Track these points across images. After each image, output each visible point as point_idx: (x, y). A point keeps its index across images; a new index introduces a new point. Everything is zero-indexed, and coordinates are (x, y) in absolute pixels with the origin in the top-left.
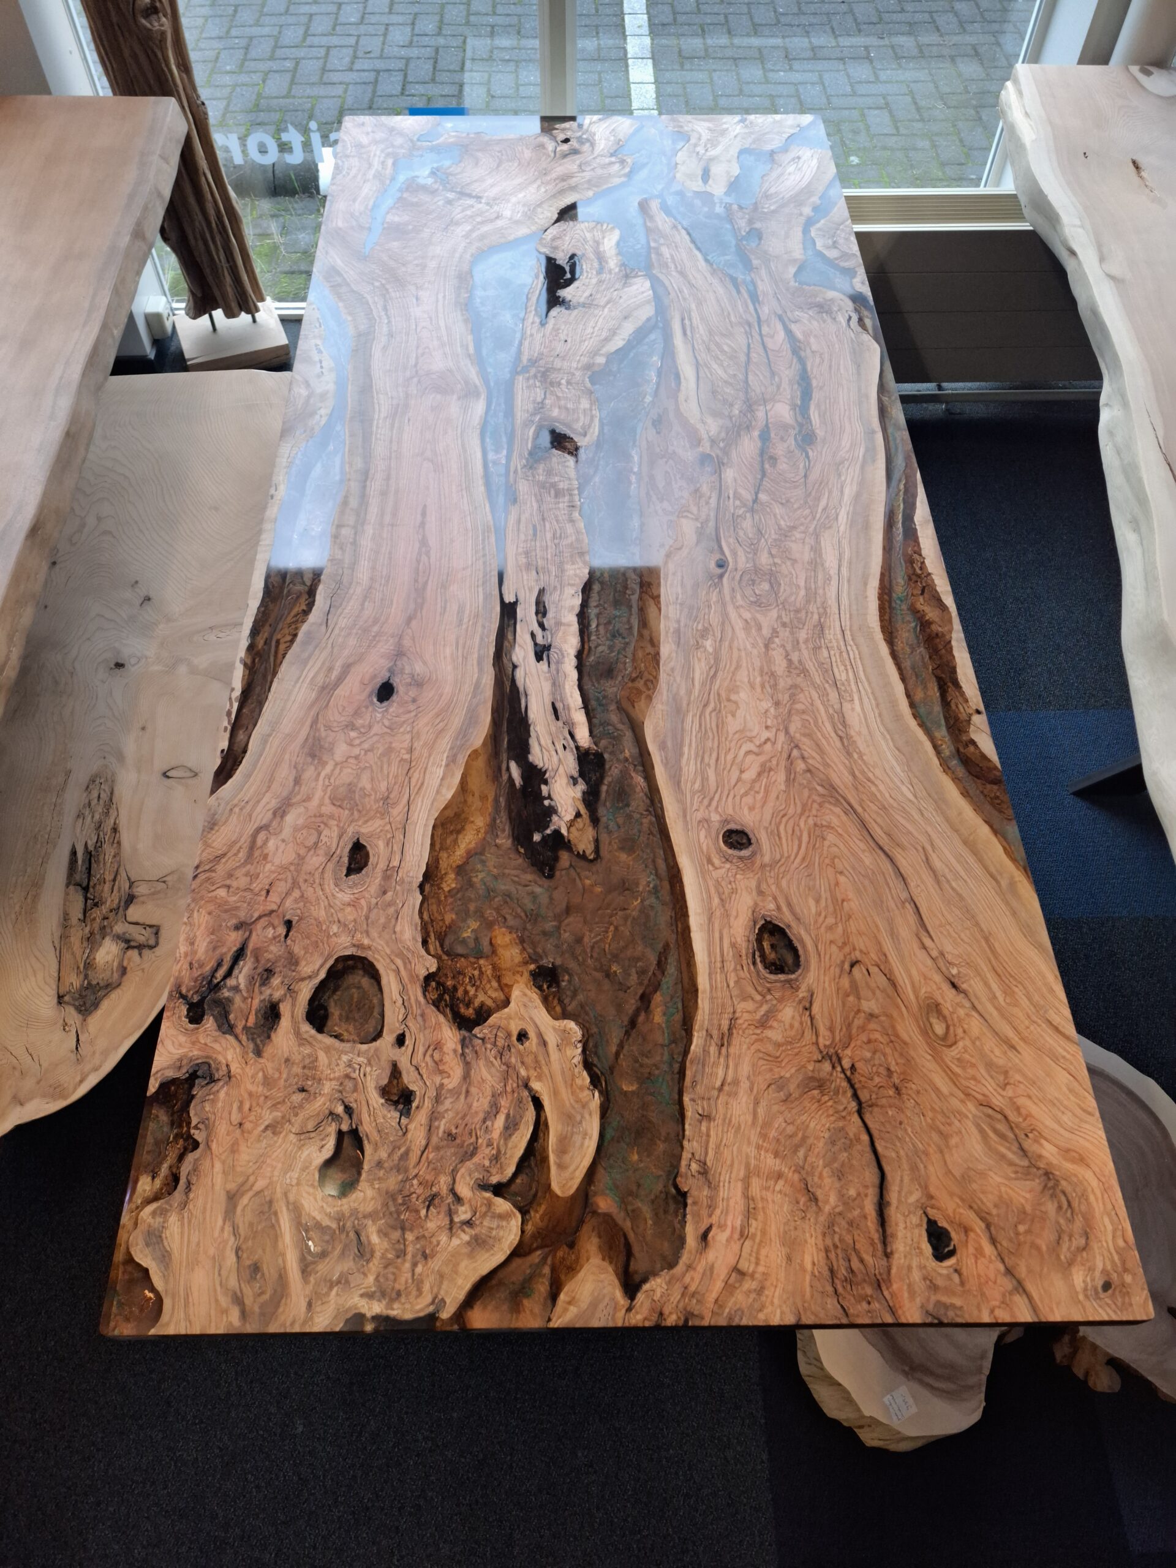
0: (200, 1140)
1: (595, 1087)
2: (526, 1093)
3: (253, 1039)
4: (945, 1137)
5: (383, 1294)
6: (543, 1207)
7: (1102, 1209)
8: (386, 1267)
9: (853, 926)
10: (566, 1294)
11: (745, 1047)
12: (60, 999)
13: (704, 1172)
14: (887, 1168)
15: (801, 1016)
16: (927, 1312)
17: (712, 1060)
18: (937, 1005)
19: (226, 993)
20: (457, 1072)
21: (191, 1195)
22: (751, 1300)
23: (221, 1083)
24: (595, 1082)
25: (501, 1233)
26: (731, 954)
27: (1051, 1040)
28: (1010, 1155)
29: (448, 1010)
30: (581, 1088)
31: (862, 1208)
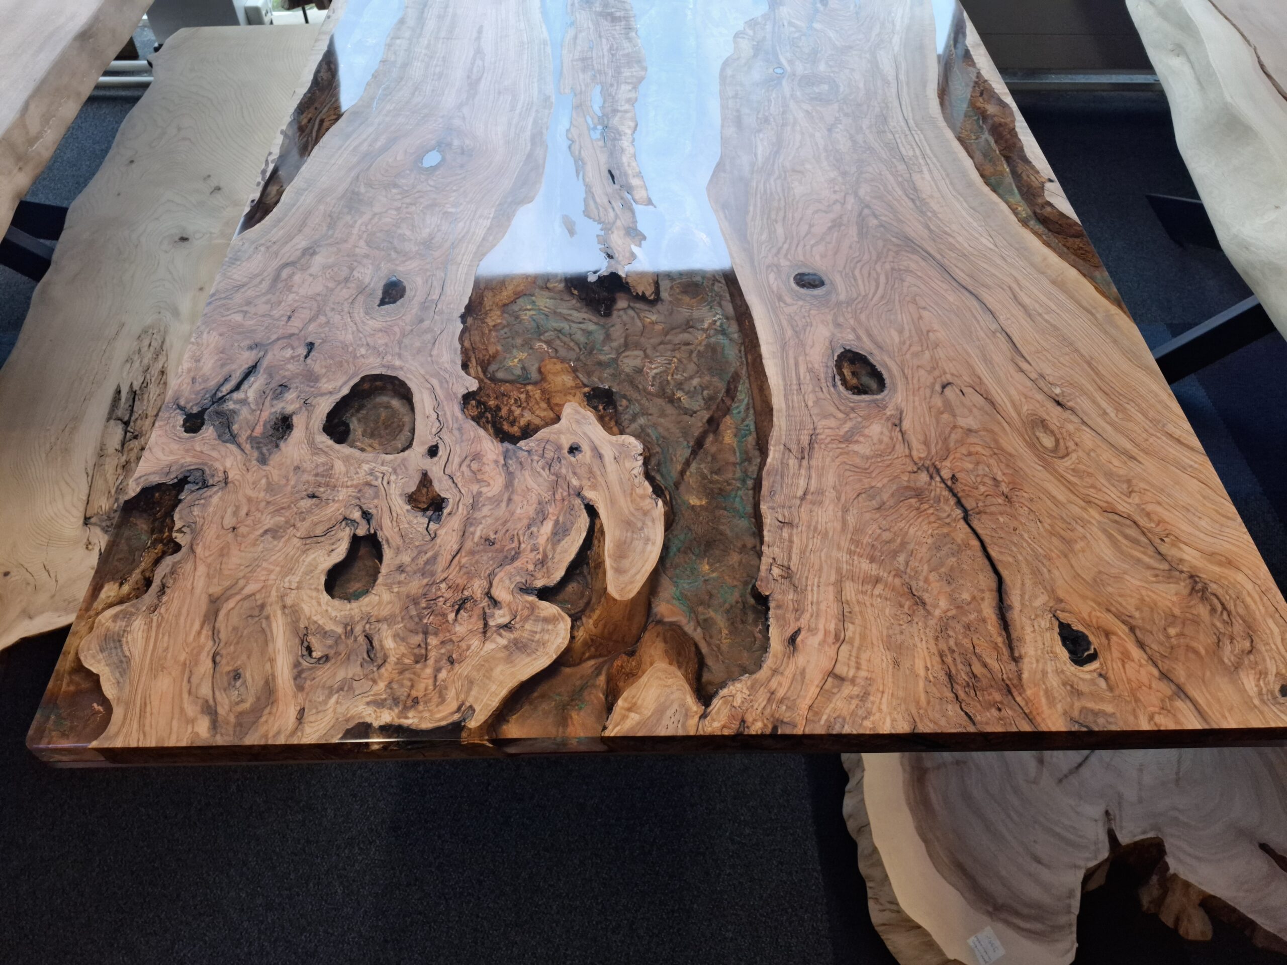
0: (183, 544)
1: (658, 496)
2: (578, 502)
3: (258, 448)
4: (1068, 542)
5: (396, 701)
6: (598, 612)
7: (1263, 610)
8: (401, 673)
9: (941, 353)
10: (625, 700)
11: (828, 460)
12: (87, 521)
13: (788, 574)
14: (1005, 573)
15: (891, 431)
16: (1071, 719)
17: (792, 471)
18: (1043, 421)
19: (230, 405)
20: (497, 483)
21: (165, 598)
22: (853, 707)
23: (215, 489)
24: (658, 491)
25: (546, 637)
26: (808, 377)
27: (1174, 451)
28: (1146, 559)
29: (489, 426)
30: (643, 497)
31: (980, 612)
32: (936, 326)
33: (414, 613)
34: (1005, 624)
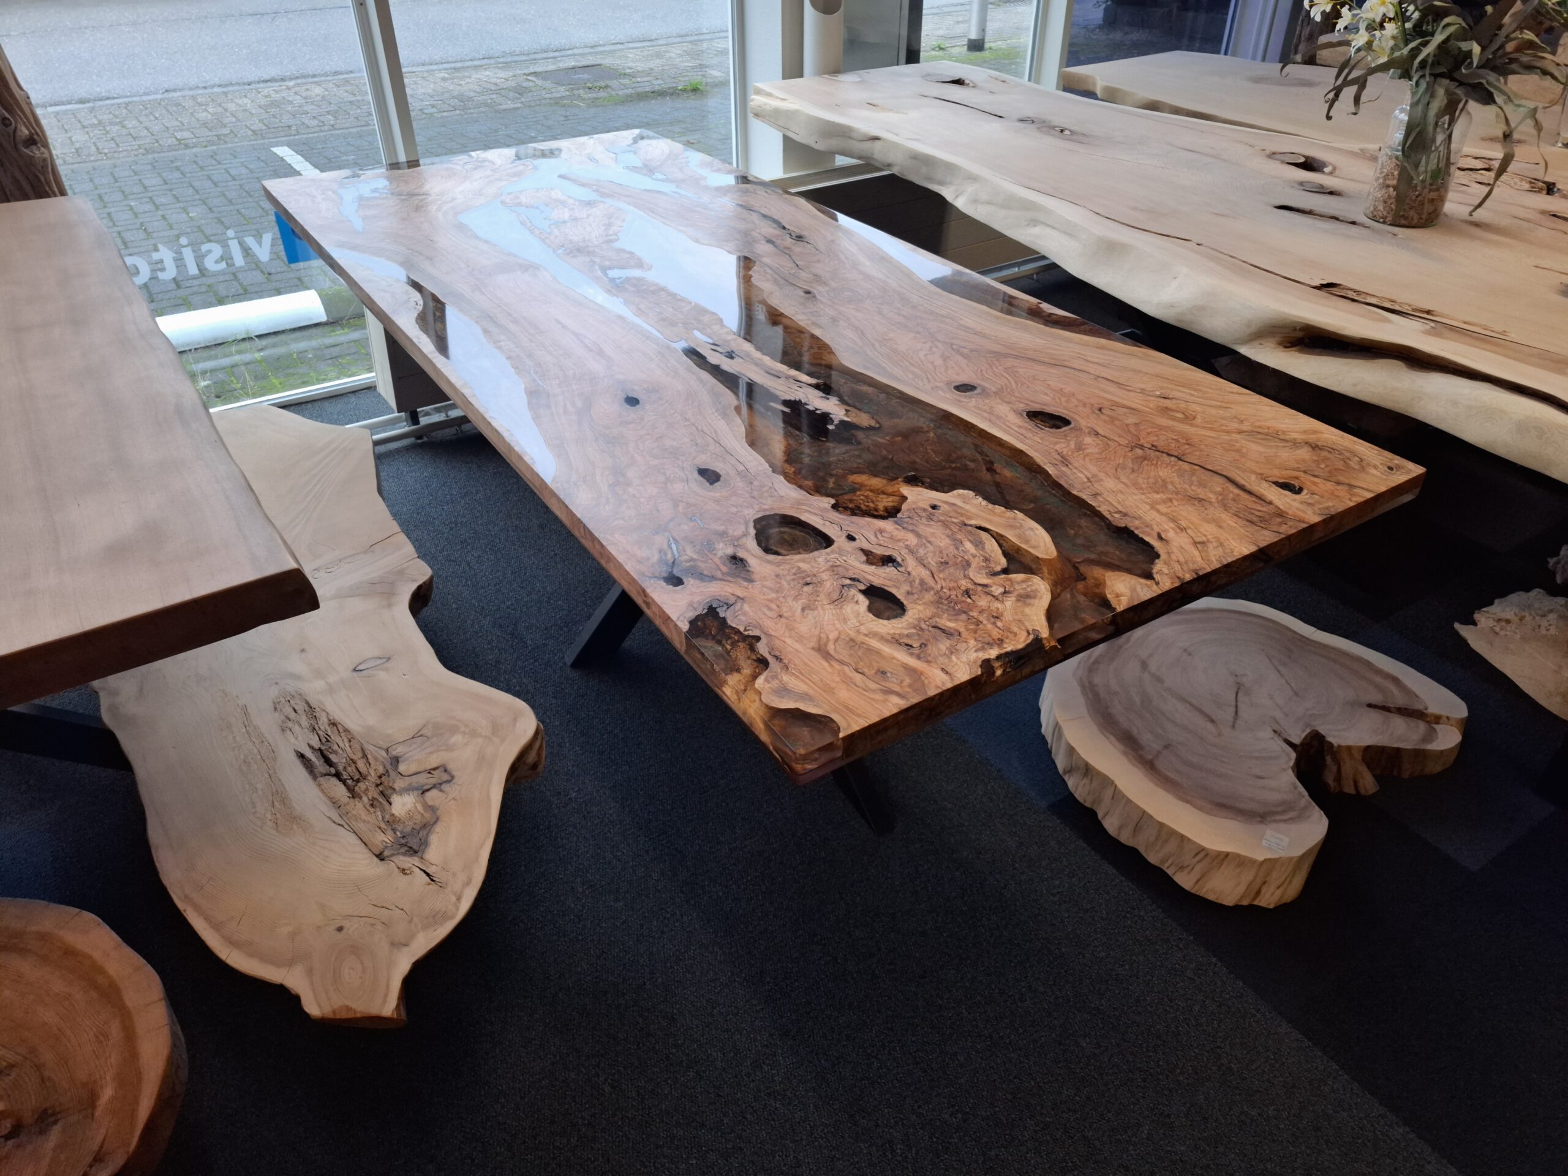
0: (757, 634)
2: (969, 528)
3: (737, 576)
4: (1238, 451)
5: (990, 644)
6: (1045, 567)
7: (1348, 443)
8: (975, 632)
9: (1079, 397)
10: (1110, 596)
11: (1081, 461)
12: (380, 857)
13: (1125, 515)
15: (1097, 438)
16: (1320, 515)
17: (1069, 473)
18: (1167, 408)
19: (686, 564)
20: (910, 536)
21: (786, 661)
22: (1222, 551)
23: (739, 605)
25: (1034, 588)
26: (1023, 430)
28: (1280, 444)
29: (867, 515)
30: (1002, 512)
31: (1232, 492)
32: (1063, 386)
33: (945, 607)
34: (1250, 493)
